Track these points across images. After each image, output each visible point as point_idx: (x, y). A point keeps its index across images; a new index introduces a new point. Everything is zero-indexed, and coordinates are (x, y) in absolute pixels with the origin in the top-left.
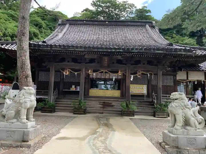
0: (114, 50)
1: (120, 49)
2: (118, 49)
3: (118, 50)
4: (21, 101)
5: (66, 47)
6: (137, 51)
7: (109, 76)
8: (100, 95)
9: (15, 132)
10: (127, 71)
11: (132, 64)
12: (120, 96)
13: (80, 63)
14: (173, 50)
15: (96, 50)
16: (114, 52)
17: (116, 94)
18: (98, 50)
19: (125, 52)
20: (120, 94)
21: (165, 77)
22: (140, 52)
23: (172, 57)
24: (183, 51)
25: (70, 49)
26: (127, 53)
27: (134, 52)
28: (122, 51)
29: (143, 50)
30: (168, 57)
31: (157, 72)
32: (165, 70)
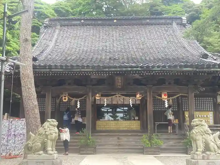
0: (129, 69)
1: (138, 67)
2: (135, 67)
3: (135, 69)
4: (47, 133)
5: (70, 68)
6: (159, 69)
7: (123, 101)
8: (112, 129)
9: (44, 162)
10: (148, 94)
11: (154, 85)
12: (139, 129)
13: (85, 85)
14: (205, 66)
16: (130, 71)
17: (135, 127)
18: (110, 69)
19: (144, 71)
20: (139, 127)
21: (201, 99)
22: (164, 71)
23: (206, 74)
24: (217, 67)
25: (74, 70)
26: (147, 71)
27: (155, 71)
28: (140, 69)
29: (167, 67)
30: (201, 74)
31: (188, 94)
32: (198, 91)
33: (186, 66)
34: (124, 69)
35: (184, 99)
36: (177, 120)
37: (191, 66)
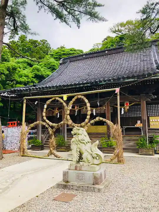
0: (82, 86)
1: (88, 84)
2: (86, 83)
3: (86, 85)
5: (42, 89)
14: (146, 75)
15: (66, 88)
16: (83, 87)
19: (94, 86)
27: (102, 85)
28: (90, 85)
29: (112, 81)
30: (148, 83)
31: (140, 102)
32: (150, 99)
33: (128, 78)
34: (78, 86)
35: (149, 107)
36: (142, 124)
37: (133, 77)
